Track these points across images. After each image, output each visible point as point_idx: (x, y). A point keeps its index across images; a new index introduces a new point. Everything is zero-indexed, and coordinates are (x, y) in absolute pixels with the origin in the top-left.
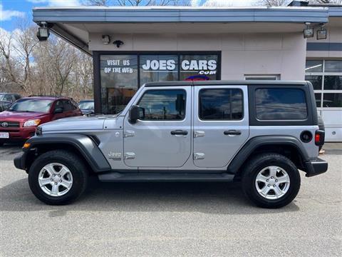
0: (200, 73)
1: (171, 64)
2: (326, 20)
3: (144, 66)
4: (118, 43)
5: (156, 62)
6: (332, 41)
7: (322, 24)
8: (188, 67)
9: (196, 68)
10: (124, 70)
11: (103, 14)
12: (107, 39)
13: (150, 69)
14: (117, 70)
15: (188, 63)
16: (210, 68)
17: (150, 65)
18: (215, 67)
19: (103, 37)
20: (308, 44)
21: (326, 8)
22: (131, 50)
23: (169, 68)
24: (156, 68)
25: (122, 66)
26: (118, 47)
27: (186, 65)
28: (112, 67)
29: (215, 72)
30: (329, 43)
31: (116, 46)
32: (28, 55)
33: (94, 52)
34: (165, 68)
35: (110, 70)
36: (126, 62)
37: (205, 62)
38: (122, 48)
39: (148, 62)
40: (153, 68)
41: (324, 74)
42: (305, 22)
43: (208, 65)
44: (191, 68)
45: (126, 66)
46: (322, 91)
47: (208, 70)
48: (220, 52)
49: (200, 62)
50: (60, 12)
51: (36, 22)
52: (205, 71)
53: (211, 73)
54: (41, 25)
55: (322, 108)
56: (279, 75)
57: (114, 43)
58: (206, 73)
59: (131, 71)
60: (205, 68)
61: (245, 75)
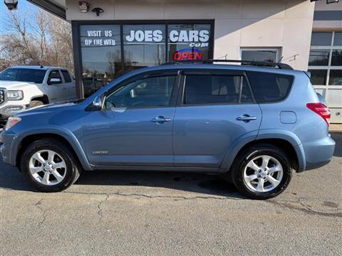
0: (191, 45)
1: (158, 35)
3: (128, 38)
4: (98, 11)
5: (141, 32)
8: (176, 38)
9: (186, 40)
10: (106, 42)
12: (84, 6)
13: (135, 40)
14: (99, 42)
15: (177, 34)
16: (201, 39)
17: (134, 36)
18: (207, 38)
19: (81, 4)
20: (315, 12)
22: (113, 19)
23: (155, 40)
24: (141, 39)
25: (103, 37)
26: (98, 15)
27: (175, 36)
28: (92, 38)
31: (95, 14)
33: (72, 21)
34: (151, 40)
35: (90, 42)
36: (108, 33)
37: (196, 32)
38: (102, 17)
39: (132, 32)
40: (138, 39)
41: (332, 48)
43: (199, 36)
44: (180, 40)
45: (108, 38)
47: (200, 42)
48: (214, 20)
49: (191, 32)
52: (196, 43)
53: (203, 45)
55: (327, 86)
56: (280, 48)
57: (93, 11)
58: (196, 45)
59: (114, 43)
60: (196, 40)
61: (241, 48)
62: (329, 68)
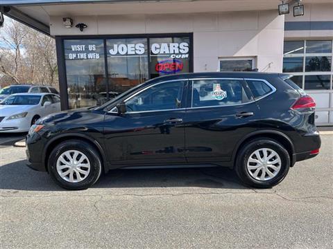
0: (172, 57)
1: (139, 48)
4: (81, 26)
5: (124, 46)
6: (313, 20)
8: (158, 51)
9: (167, 52)
10: (90, 56)
12: (68, 22)
13: (118, 54)
14: (83, 56)
15: (158, 46)
16: (181, 51)
17: (117, 49)
18: (187, 50)
19: (65, 20)
20: (285, 23)
22: (96, 34)
23: (138, 52)
24: (124, 53)
25: (87, 51)
26: (82, 30)
27: (156, 48)
28: (77, 52)
29: (187, 56)
30: (310, 22)
31: (79, 29)
33: (56, 36)
34: (133, 53)
35: (74, 56)
36: (92, 47)
37: (177, 45)
38: (87, 32)
39: (115, 46)
40: (121, 52)
41: (305, 55)
43: (179, 47)
44: (162, 52)
45: (92, 52)
46: (304, 74)
47: (180, 53)
48: (192, 33)
49: (172, 45)
52: (177, 54)
53: (183, 56)
56: (256, 57)
57: (77, 26)
58: (177, 57)
59: (98, 57)
60: (177, 52)
61: (219, 58)
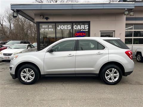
0: (81, 30)
1: (69, 27)
2: (134, 8)
3: (58, 28)
4: (47, 18)
5: (63, 26)
6: (137, 16)
7: (132, 9)
8: (76, 28)
9: (80, 28)
10: (50, 30)
11: (40, 6)
12: (42, 17)
14: (47, 30)
15: (76, 26)
16: (85, 28)
17: (60, 27)
18: (88, 28)
19: (41, 16)
20: (126, 18)
21: (134, 3)
22: (52, 21)
25: (49, 28)
26: (47, 20)
28: (44, 28)
29: (88, 30)
30: (135, 18)
32: (11, 24)
33: (37, 22)
34: (67, 29)
35: (43, 30)
36: (50, 26)
37: (84, 26)
38: (49, 21)
40: (62, 28)
41: (133, 30)
42: (125, 9)
44: (78, 29)
45: (50, 28)
47: (85, 29)
48: (90, 21)
49: (81, 26)
50: (22, 6)
51: (12, 10)
52: (83, 29)
54: (14, 11)
55: (133, 45)
56: (115, 31)
57: (45, 18)
58: (84, 30)
59: (52, 30)
60: (84, 28)
61: (100, 31)
62: (133, 38)
